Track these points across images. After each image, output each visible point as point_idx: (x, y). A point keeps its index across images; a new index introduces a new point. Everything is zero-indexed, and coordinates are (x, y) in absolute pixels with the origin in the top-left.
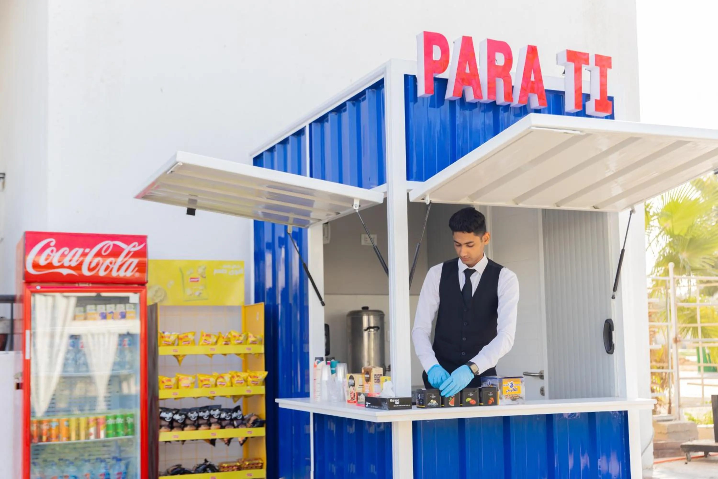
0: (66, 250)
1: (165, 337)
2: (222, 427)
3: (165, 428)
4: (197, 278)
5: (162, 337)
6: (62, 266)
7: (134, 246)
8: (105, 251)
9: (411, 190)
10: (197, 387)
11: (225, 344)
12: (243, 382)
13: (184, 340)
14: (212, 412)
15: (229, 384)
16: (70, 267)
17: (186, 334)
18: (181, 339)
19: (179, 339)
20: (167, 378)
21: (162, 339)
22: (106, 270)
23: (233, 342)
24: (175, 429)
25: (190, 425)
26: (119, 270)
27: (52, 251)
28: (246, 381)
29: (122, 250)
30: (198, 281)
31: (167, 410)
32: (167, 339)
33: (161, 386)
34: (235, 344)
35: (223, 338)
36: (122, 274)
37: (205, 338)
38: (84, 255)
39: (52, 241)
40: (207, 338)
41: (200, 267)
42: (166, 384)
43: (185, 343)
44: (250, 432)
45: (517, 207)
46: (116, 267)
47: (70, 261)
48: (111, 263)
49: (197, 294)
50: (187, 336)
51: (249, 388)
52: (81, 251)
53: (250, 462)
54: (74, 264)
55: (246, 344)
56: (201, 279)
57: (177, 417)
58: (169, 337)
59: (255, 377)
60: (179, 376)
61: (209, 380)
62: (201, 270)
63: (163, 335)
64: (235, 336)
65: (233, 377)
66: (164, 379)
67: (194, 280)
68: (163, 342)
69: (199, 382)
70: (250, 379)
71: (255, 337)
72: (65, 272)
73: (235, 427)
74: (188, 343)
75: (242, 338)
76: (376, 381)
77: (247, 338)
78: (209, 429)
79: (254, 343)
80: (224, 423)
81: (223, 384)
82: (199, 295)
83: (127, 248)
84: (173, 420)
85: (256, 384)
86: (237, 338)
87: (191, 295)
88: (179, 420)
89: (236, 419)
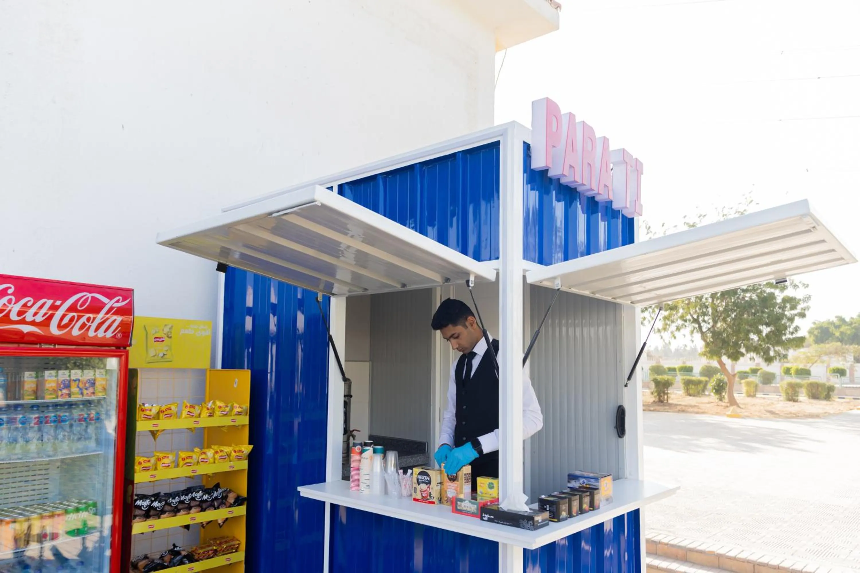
0: (30, 301)
1: (146, 410)
2: (203, 510)
3: (140, 518)
4: (162, 338)
5: (143, 410)
6: (23, 322)
7: (118, 301)
8: (81, 306)
9: (527, 271)
10: (177, 466)
11: (210, 416)
12: (227, 457)
13: (166, 413)
14: (194, 494)
15: (212, 460)
16: (33, 323)
17: (169, 406)
18: (163, 412)
19: (160, 412)
20: (146, 459)
21: (141, 412)
22: (81, 328)
23: (218, 413)
24: (151, 518)
25: (169, 511)
26: (97, 329)
27: (10, 301)
28: (229, 455)
29: (104, 305)
30: (163, 341)
31: (143, 497)
32: (148, 413)
33: (137, 468)
34: (220, 416)
35: (208, 409)
36: (101, 333)
37: (188, 410)
38: (54, 308)
39: (10, 288)
40: (192, 410)
41: (166, 325)
42: (144, 466)
43: (167, 416)
44: (230, 512)
45: (594, 297)
46: (94, 325)
47: (35, 314)
48: (88, 319)
49: (161, 355)
50: (170, 409)
51: (232, 463)
52: (49, 302)
53: (228, 544)
54: (39, 319)
55: (231, 416)
56: (166, 339)
57: (156, 504)
58: (151, 410)
59: (240, 451)
60: (158, 454)
61: (191, 457)
62: (167, 330)
63: (143, 407)
64: (220, 407)
65: (217, 452)
66: (142, 460)
67: (159, 340)
68: (142, 416)
69: (180, 460)
70: (233, 454)
71: (241, 408)
72: (26, 329)
73: (215, 509)
74: (170, 416)
75: (227, 409)
76: (465, 481)
77: (232, 409)
78: (188, 513)
79: (239, 414)
80: (204, 506)
81: (205, 460)
82: (162, 357)
83: (109, 303)
84: (150, 508)
85: (239, 458)
86: (223, 409)
87: (154, 356)
88: (157, 507)
89: (216, 498)
